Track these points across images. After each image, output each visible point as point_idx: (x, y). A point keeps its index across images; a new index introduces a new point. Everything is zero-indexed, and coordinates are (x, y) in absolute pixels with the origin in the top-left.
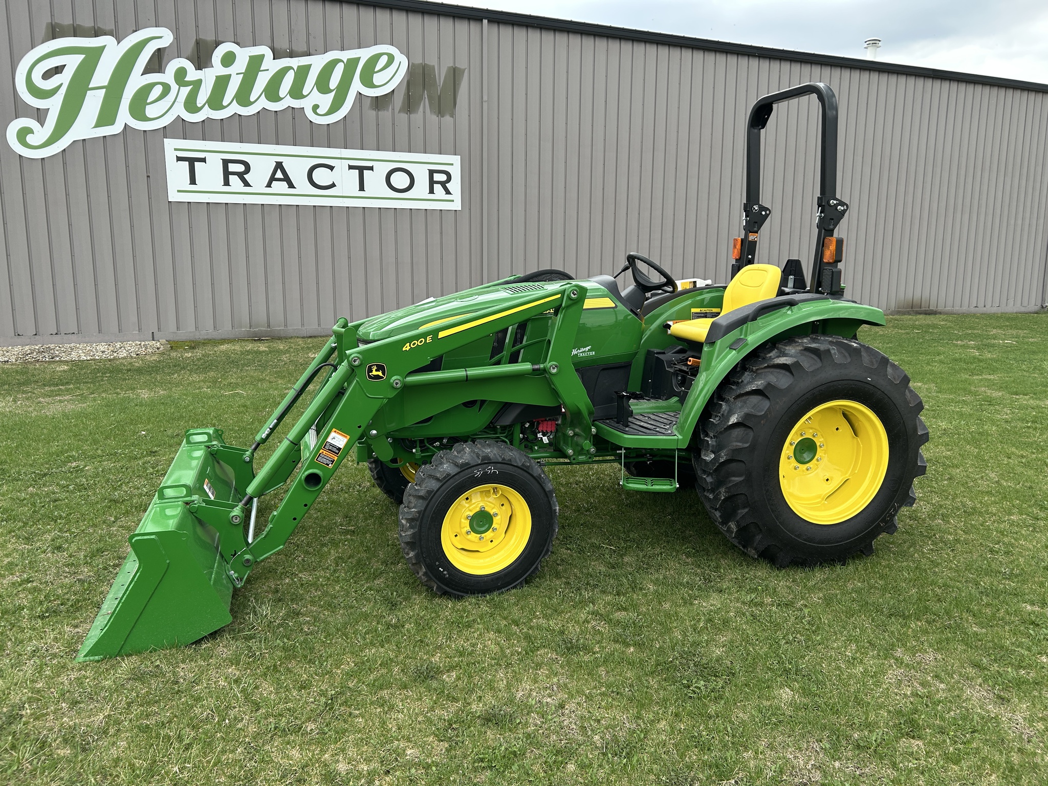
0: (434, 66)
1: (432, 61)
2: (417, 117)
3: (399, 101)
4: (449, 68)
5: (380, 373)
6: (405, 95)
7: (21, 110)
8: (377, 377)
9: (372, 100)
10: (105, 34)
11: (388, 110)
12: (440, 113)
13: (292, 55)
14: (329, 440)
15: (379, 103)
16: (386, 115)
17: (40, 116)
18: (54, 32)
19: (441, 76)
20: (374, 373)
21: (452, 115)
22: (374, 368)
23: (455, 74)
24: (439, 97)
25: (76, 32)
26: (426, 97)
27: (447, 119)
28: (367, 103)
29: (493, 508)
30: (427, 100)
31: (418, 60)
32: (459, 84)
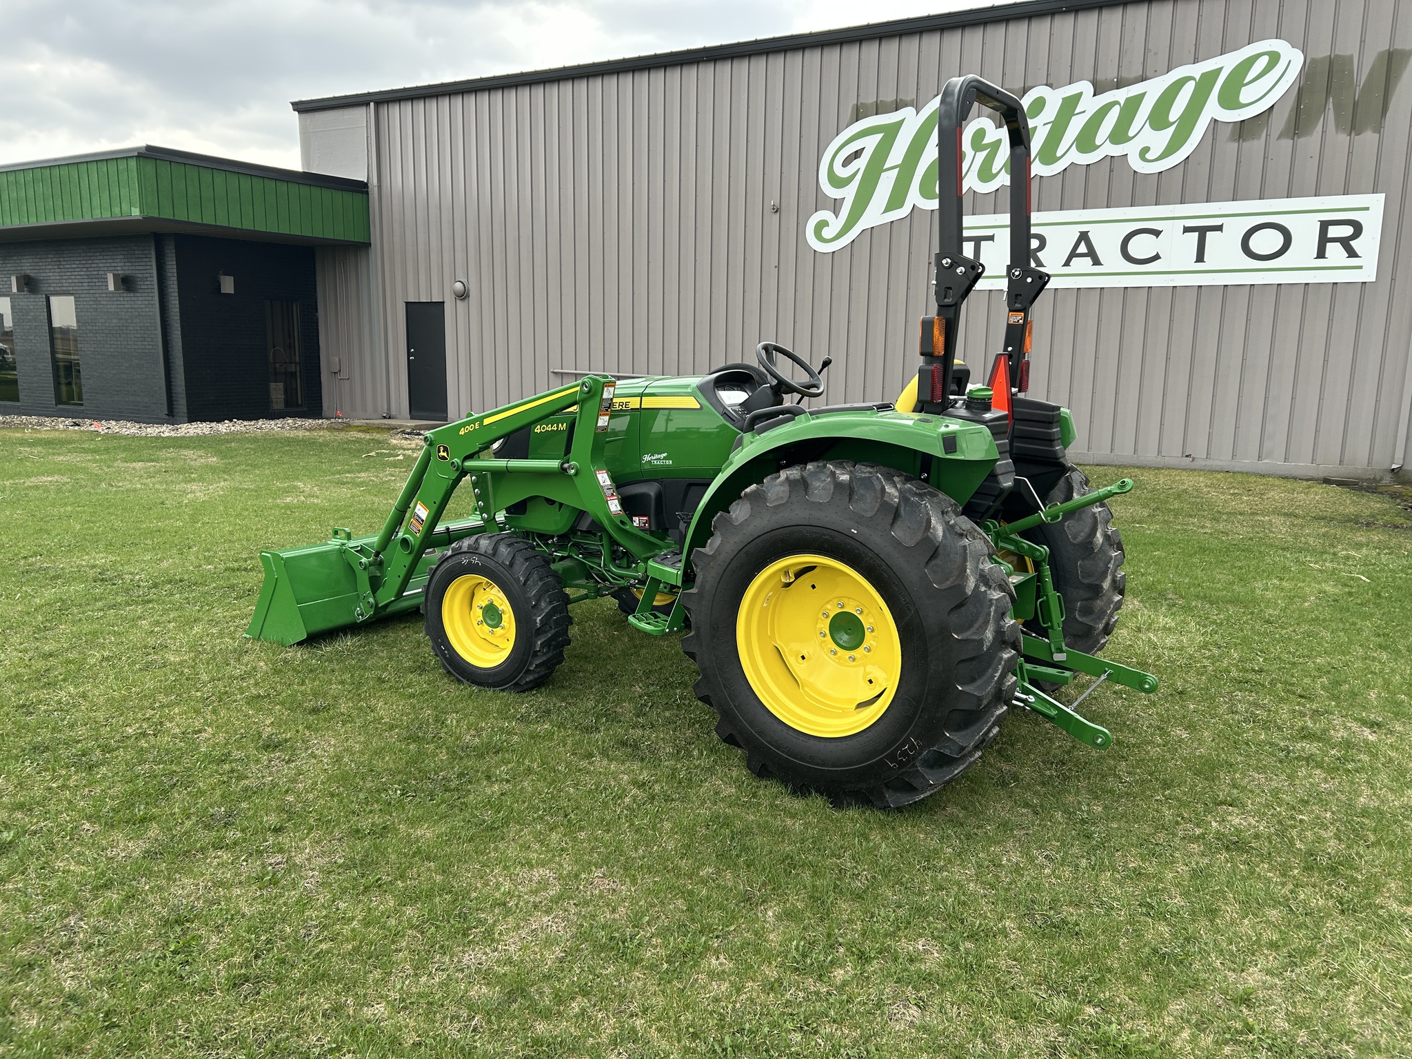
0: (1351, 57)
1: (1348, 47)
2: (1310, 142)
3: (1279, 122)
4: (1380, 55)
5: (445, 454)
6: (1292, 110)
7: (820, 201)
8: (443, 458)
9: (1234, 129)
10: (906, 106)
11: (1259, 138)
12: (1354, 127)
13: (1119, 85)
14: (416, 511)
15: (1243, 130)
16: (1255, 147)
17: (836, 206)
18: (858, 116)
19: (1363, 70)
20: (442, 454)
21: (1378, 129)
22: (442, 449)
23: (1391, 63)
24: (1355, 105)
25: (879, 109)
26: (1331, 106)
27: (1369, 138)
28: (1225, 133)
29: (501, 605)
30: (1332, 111)
31: (1323, 52)
32: (1398, 77)
